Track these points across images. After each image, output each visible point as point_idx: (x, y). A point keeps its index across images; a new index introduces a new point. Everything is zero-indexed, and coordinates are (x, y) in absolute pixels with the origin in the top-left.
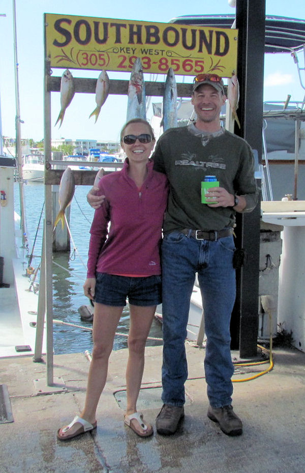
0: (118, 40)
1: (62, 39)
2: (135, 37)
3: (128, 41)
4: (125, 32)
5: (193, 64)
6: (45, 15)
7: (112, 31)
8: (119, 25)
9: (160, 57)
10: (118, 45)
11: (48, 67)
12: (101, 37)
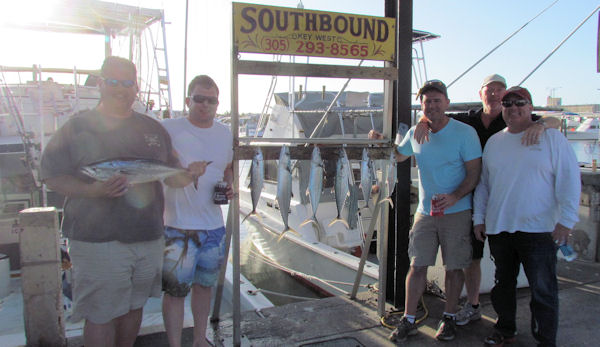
0: (297, 28)
1: (248, 26)
2: (311, 25)
3: (305, 27)
4: (302, 21)
5: (359, 49)
6: (233, 3)
7: (291, 19)
8: (297, 14)
9: (331, 43)
10: (296, 32)
11: (236, 51)
12: (282, 24)
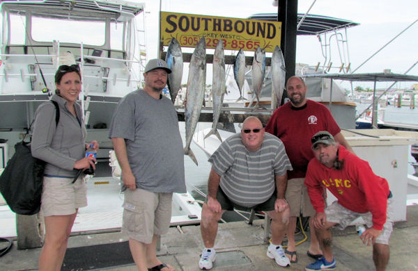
0: (206, 29)
1: (171, 28)
2: (217, 27)
3: (212, 29)
4: (211, 24)
5: (253, 44)
6: (160, 12)
7: (202, 23)
8: (207, 19)
9: (232, 39)
10: (206, 32)
11: (161, 46)
12: (196, 27)
